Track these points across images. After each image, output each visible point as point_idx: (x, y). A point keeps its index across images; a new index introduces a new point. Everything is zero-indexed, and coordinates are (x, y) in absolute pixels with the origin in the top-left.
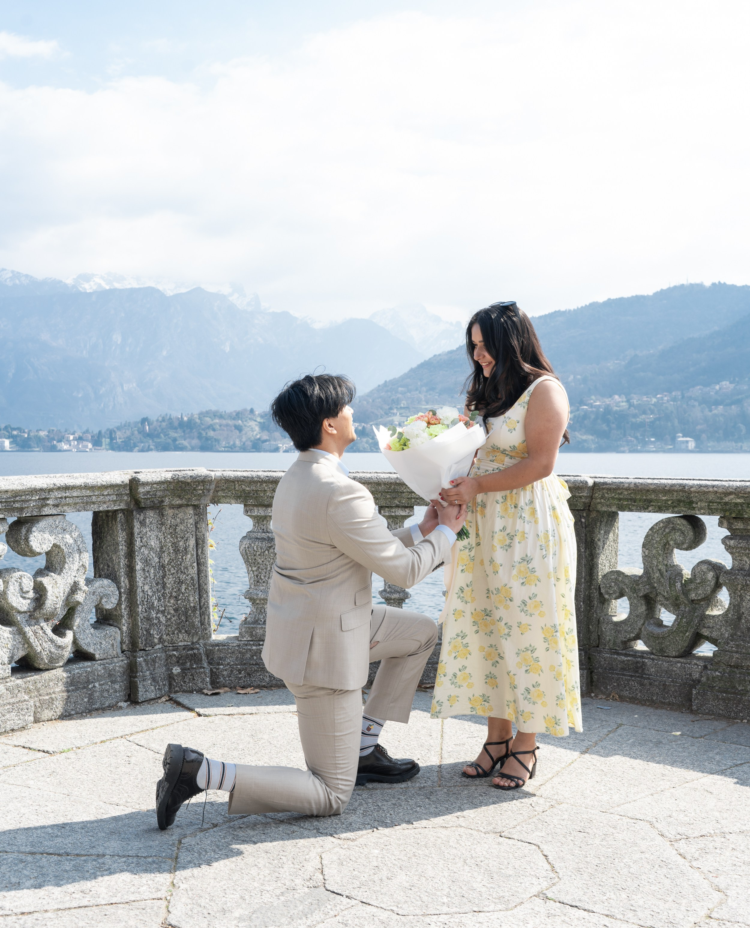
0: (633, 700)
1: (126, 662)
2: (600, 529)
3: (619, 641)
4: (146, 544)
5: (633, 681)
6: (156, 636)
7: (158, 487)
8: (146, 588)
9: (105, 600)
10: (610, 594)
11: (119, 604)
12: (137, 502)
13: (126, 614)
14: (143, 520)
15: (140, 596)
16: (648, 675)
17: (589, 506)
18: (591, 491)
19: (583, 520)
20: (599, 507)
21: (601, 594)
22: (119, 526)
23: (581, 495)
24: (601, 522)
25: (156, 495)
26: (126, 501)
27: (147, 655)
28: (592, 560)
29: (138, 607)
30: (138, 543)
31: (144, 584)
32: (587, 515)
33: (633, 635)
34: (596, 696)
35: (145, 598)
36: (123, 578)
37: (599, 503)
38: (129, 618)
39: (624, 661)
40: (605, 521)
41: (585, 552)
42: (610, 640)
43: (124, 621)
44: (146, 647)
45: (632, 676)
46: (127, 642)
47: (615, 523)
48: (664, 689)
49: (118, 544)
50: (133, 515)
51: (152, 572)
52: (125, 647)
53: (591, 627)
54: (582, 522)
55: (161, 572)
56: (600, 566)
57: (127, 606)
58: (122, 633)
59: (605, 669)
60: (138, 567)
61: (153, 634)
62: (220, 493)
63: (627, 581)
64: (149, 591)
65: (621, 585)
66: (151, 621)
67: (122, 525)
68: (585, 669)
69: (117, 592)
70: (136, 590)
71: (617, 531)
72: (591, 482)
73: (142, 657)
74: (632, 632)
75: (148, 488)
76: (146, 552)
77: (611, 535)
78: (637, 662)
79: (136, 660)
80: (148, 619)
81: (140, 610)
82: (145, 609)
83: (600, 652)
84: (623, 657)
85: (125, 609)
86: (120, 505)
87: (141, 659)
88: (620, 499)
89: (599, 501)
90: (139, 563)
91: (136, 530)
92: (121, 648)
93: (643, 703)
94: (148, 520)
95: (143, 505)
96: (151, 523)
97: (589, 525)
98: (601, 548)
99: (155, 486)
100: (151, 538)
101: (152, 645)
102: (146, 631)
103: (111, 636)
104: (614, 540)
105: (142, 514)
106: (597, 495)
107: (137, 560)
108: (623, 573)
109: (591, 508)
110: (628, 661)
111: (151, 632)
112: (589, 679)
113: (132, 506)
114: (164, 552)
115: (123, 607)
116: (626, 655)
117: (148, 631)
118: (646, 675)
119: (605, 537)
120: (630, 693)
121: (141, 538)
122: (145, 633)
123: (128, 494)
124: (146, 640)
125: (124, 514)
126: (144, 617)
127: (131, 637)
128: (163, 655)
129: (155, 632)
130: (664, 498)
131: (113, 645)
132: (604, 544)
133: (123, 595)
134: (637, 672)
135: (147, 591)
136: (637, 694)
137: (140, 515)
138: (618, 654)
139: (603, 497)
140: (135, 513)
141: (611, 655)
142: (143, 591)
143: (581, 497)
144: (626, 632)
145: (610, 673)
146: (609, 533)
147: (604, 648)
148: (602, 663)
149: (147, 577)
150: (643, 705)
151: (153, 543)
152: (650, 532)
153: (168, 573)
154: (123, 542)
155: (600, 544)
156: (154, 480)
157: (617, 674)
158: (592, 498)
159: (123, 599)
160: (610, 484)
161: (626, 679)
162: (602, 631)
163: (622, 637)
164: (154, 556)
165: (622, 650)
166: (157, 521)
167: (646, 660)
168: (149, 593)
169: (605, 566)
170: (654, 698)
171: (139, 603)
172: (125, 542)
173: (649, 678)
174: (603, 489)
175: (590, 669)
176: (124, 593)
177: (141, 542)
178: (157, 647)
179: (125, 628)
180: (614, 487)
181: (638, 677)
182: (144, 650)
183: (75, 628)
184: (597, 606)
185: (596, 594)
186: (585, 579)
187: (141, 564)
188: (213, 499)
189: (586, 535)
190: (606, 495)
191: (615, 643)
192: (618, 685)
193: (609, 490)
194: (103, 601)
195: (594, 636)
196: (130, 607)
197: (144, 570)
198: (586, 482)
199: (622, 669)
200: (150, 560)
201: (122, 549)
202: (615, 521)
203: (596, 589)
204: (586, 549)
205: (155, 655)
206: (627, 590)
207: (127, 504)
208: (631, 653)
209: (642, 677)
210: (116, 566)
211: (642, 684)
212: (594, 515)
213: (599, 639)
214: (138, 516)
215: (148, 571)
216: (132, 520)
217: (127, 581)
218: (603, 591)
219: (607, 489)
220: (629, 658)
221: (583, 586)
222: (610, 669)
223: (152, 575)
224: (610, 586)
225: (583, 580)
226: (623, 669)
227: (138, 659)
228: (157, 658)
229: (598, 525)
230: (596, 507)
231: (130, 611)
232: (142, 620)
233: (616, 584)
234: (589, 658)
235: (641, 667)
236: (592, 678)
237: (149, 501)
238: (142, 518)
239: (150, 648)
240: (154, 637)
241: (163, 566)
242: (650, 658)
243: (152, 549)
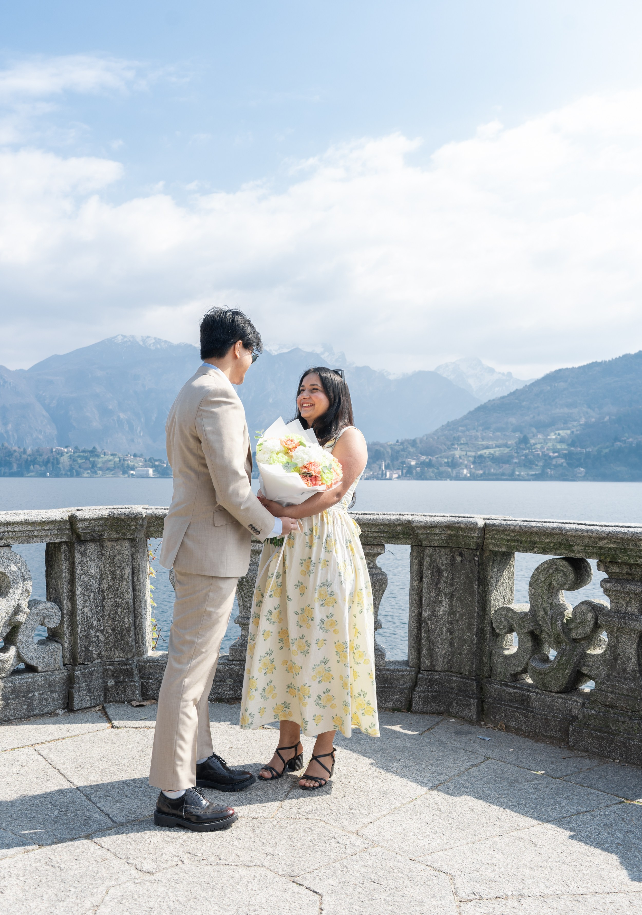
0: (518, 732)
1: (66, 674)
2: (493, 567)
3: (508, 674)
4: (86, 572)
5: (518, 712)
6: (94, 652)
7: (96, 523)
8: (86, 610)
9: (48, 620)
10: (501, 629)
11: (62, 623)
12: (78, 536)
13: (68, 632)
14: (84, 551)
15: (79, 617)
16: (532, 708)
17: (483, 546)
18: (483, 532)
19: (476, 559)
20: (491, 546)
21: (493, 628)
22: (63, 556)
23: (473, 535)
24: (494, 560)
25: (94, 530)
26: (68, 534)
27: (85, 669)
28: (486, 596)
29: (78, 627)
30: (78, 571)
31: (84, 607)
32: (480, 554)
33: (520, 669)
34: (485, 725)
35: (84, 619)
36: (65, 601)
37: (490, 543)
38: (71, 636)
39: (511, 693)
40: (499, 559)
41: (478, 588)
42: (500, 672)
43: (66, 639)
44: (85, 662)
45: (517, 708)
46: (68, 657)
47: (511, 562)
48: (546, 723)
49: (62, 571)
50: (74, 547)
51: (92, 596)
52: (66, 661)
53: (484, 659)
54: (475, 560)
55: (101, 596)
56: (492, 601)
57: (69, 626)
58: (64, 649)
59: (495, 699)
60: (78, 592)
61: (92, 651)
62: (152, 529)
63: (515, 617)
64: (89, 613)
65: (510, 621)
66: (90, 639)
67: (66, 555)
68: (477, 698)
69: (60, 614)
70: (76, 612)
71: (512, 569)
72: (481, 523)
73: (80, 670)
74: (520, 666)
75: (86, 524)
76: (86, 579)
77: (506, 573)
78: (523, 695)
79: (74, 673)
80: (88, 637)
81: (79, 629)
82: (84, 628)
83: (491, 683)
84: (511, 689)
85: (67, 628)
86: (62, 539)
87: (79, 672)
88: (508, 541)
89: (490, 541)
90: (80, 589)
91: (77, 560)
92: (63, 662)
93: (527, 734)
94: (89, 551)
95: (83, 538)
96: (92, 554)
97: (483, 563)
98: (494, 585)
99: (93, 522)
100: (92, 567)
101: (91, 660)
102: (85, 647)
103: (54, 651)
104: (509, 578)
105: (83, 546)
106: (488, 536)
107: (77, 586)
108: (512, 610)
109: (484, 547)
110: (515, 693)
111: (90, 649)
112: (480, 708)
113: (74, 539)
114: (104, 579)
115: (65, 626)
116: (514, 687)
117: (87, 648)
118: (530, 708)
119: (499, 575)
120: (515, 724)
121: (81, 566)
122: (84, 649)
123: (69, 529)
124: (85, 655)
125: (67, 545)
126: (83, 636)
127: (72, 652)
128: (101, 670)
129: (94, 649)
130: (546, 541)
131: (55, 659)
132: (497, 581)
133: (65, 616)
134: (522, 704)
135: (87, 613)
136: (522, 725)
137: (81, 547)
138: (507, 686)
139: (493, 538)
140: (76, 545)
141: (501, 686)
142: (83, 613)
143: (473, 537)
144: (514, 665)
145: (499, 704)
146: (503, 571)
147: (495, 680)
148: (493, 693)
149: (87, 601)
150: (526, 736)
151: (93, 571)
152: (536, 572)
153: (106, 597)
154: (66, 570)
155: (493, 581)
156: (91, 517)
157: (505, 705)
158: (484, 538)
159: (65, 619)
160: (498, 526)
161: (512, 711)
162: (494, 663)
163: (511, 670)
164: (94, 582)
165: (511, 682)
166: (98, 552)
167: (531, 694)
168: (88, 615)
169: (498, 602)
170: (537, 731)
171: (78, 623)
172: (68, 569)
173: (533, 712)
174: (493, 530)
175: (481, 698)
176: (67, 614)
177: (82, 570)
178: (96, 661)
179: (66, 645)
180: (502, 529)
181: (523, 709)
182: (83, 664)
183: (18, 644)
184: (490, 639)
185: (488, 629)
186: (478, 614)
187: (81, 590)
188: (147, 534)
189: (479, 573)
190: (496, 536)
191: (504, 675)
192: (505, 715)
193: (498, 531)
194: (46, 621)
195: (486, 668)
196: (72, 627)
197: (84, 594)
198: (477, 524)
199: (509, 700)
200: (90, 586)
201: (65, 576)
202: (510, 560)
203: (489, 624)
204: (479, 585)
205: (93, 669)
206: (515, 626)
207: (69, 537)
208: (518, 686)
209: (526, 710)
210: (61, 591)
211: (526, 717)
212: (487, 554)
213: (491, 670)
214: (79, 547)
215: (88, 596)
216: (74, 550)
217: (69, 604)
218: (494, 625)
219: (496, 530)
220: (516, 690)
221: (476, 620)
222: (499, 699)
223: (92, 599)
224: (501, 622)
225: (476, 615)
226: (511, 700)
227: (76, 672)
228: (94, 672)
229: (491, 563)
230: (488, 547)
231: (72, 630)
232: (81, 638)
233: (506, 619)
234: (481, 688)
235: (527, 700)
236: (483, 707)
237: (88, 535)
238: (83, 549)
239: (89, 663)
240: (93, 653)
241: (103, 591)
242: (535, 692)
243: (92, 576)
